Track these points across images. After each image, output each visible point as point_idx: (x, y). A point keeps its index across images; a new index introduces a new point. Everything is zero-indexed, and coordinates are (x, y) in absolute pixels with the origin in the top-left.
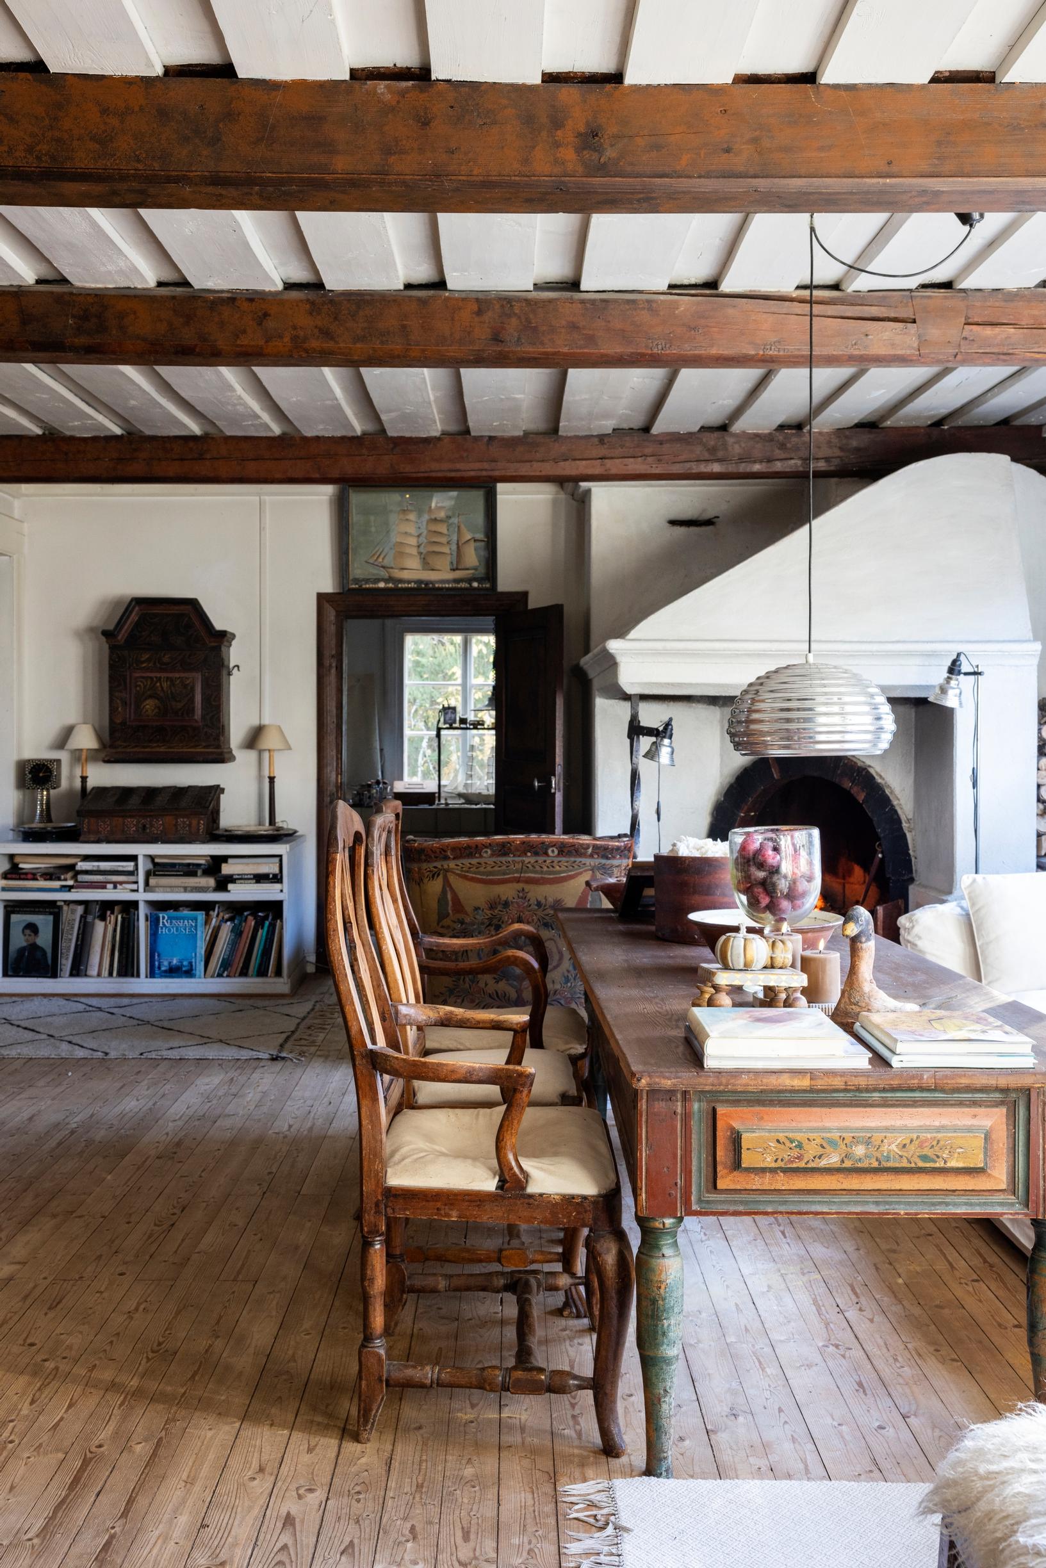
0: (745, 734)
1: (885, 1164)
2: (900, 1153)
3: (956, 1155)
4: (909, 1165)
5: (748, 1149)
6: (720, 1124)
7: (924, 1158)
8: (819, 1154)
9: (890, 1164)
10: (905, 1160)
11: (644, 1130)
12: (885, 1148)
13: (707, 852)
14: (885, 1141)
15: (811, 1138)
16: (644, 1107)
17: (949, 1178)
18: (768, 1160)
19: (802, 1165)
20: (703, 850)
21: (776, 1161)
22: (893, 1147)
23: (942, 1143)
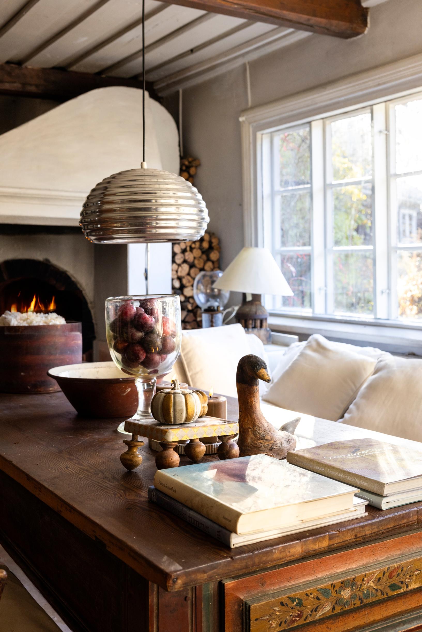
0: (99, 222)
1: (366, 601)
2: (375, 587)
3: (414, 578)
4: (382, 597)
5: (256, 620)
6: (228, 600)
7: (393, 587)
8: (315, 607)
9: (370, 600)
10: (379, 593)
11: (155, 626)
12: (365, 587)
13: (31, 322)
14: (366, 579)
15: (309, 593)
16: (155, 600)
17: (407, 599)
18: (274, 625)
19: (302, 622)
20: (29, 321)
21: (280, 625)
22: (371, 583)
23: (405, 569)
